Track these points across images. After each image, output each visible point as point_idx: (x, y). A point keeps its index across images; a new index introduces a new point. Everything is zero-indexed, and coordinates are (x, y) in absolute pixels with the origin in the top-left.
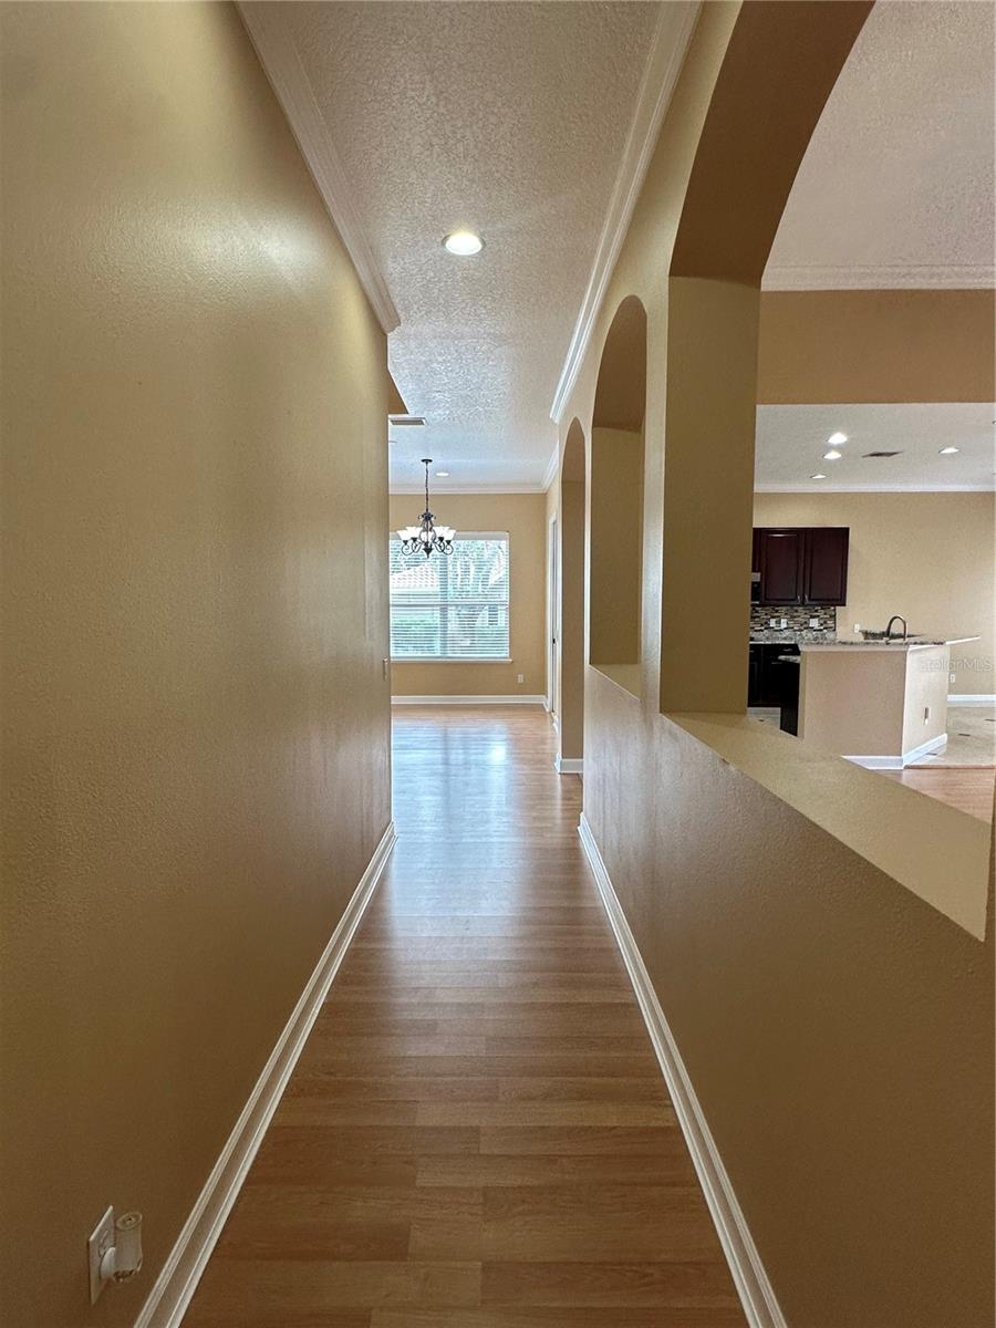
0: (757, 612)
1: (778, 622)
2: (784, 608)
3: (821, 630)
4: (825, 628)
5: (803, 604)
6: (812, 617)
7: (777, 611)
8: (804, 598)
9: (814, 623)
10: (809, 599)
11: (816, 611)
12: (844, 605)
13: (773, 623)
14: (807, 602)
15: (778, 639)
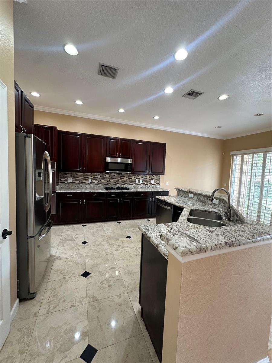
0: (131, 176)
1: (139, 181)
2: (141, 175)
3: (155, 184)
4: (156, 184)
5: (149, 174)
6: (152, 179)
7: (139, 176)
8: (149, 171)
9: (152, 181)
10: (151, 172)
11: (153, 177)
12: (164, 175)
13: (137, 181)
14: (150, 173)
15: (138, 188)
